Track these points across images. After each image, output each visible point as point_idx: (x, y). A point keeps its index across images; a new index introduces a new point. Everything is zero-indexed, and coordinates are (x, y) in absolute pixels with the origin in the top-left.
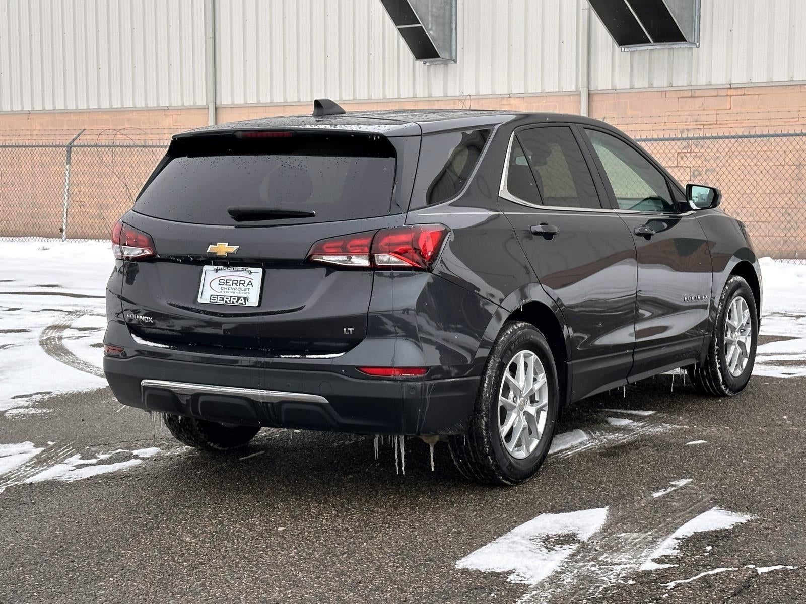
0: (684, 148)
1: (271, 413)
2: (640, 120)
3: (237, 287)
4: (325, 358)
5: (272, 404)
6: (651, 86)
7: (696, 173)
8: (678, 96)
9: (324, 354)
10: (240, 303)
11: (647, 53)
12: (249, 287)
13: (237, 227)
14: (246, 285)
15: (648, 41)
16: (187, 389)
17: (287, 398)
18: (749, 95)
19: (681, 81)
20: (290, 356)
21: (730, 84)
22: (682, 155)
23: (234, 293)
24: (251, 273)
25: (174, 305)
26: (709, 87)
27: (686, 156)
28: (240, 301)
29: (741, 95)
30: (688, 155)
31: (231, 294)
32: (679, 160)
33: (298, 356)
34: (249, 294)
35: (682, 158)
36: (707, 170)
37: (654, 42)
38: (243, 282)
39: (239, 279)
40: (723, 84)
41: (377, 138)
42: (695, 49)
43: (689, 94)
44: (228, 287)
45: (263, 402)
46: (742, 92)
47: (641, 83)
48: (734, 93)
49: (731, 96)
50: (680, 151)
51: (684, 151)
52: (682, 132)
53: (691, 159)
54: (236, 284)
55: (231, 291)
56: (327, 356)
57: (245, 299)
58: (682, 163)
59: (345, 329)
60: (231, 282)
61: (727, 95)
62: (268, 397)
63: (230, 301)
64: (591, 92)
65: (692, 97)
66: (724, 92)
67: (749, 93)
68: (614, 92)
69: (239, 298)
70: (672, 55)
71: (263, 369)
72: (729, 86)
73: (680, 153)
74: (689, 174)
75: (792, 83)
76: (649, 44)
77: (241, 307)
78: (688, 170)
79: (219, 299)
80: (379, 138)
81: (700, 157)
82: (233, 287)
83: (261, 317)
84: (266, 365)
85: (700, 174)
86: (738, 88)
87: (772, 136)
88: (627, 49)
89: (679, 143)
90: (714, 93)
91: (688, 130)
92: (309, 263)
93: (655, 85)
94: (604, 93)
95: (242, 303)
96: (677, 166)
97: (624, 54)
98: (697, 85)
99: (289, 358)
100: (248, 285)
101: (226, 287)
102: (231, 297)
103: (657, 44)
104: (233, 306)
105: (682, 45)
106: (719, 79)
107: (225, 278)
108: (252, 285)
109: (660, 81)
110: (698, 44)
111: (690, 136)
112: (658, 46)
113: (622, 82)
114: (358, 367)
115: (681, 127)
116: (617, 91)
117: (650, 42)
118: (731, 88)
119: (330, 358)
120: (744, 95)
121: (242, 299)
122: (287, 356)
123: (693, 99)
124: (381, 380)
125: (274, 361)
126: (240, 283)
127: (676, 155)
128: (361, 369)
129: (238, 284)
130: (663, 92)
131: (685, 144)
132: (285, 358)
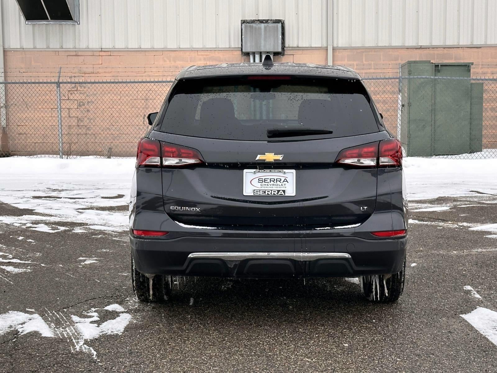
0: (73, 88)
1: (307, 268)
2: (41, 70)
3: (275, 184)
4: (349, 228)
5: (310, 261)
6: (48, 48)
7: (81, 104)
8: (67, 55)
9: (347, 225)
10: (280, 194)
11: (44, 26)
12: (284, 183)
13: (269, 142)
14: (282, 181)
15: (45, 18)
16: (236, 257)
17: (322, 257)
18: (113, 56)
19: (69, 45)
20: (323, 228)
21: (102, 49)
22: (71, 92)
23: (273, 187)
24: (285, 173)
25: (215, 197)
26: (87, 50)
27: (74, 93)
28: (280, 193)
29: (108, 56)
30: (76, 92)
31: (271, 188)
32: (69, 96)
33: (329, 228)
34: (286, 187)
35: (71, 94)
36: (88, 102)
37: (51, 19)
38: (280, 180)
39: (276, 178)
40: (96, 48)
41: (353, 81)
42: (77, 26)
43: (74, 54)
44: (267, 183)
45: (303, 261)
46: (109, 53)
47: (41, 45)
48: (104, 55)
49: (102, 56)
50: (70, 90)
51: (73, 90)
52: (71, 77)
53: (77, 95)
54: (273, 181)
55: (270, 186)
56: (350, 226)
57: (284, 191)
58: (71, 98)
59: (361, 208)
60: (269, 181)
61: (99, 56)
62: (307, 257)
63: (271, 193)
64: (5, 50)
65: (76, 55)
66: (98, 54)
67: (113, 54)
68: (22, 50)
69: (279, 191)
70: (61, 28)
71: (305, 239)
72: (101, 50)
73: (70, 91)
74: (77, 104)
75: (140, 50)
76: (47, 20)
77: (281, 196)
78: (76, 102)
79: (261, 192)
80: (355, 81)
81: (83, 94)
82: (271, 184)
83: (301, 203)
84: (308, 235)
85: (84, 105)
86: (106, 51)
87: (129, 83)
88: (30, 22)
89: (69, 85)
90: (90, 53)
91: (75, 77)
92: (337, 165)
93: (51, 47)
94: (15, 50)
95: (282, 194)
96: (68, 99)
97: (27, 27)
98: (79, 48)
99: (322, 229)
100: (284, 181)
101: (265, 184)
102: (271, 190)
103: (53, 20)
104: (274, 196)
105: (69, 22)
106: (94, 45)
107: (264, 178)
108: (287, 181)
109: (55, 44)
110: (78, 23)
111: (77, 81)
112: (52, 22)
113: (28, 44)
114: (372, 232)
115: (70, 75)
116: (24, 50)
117: (48, 19)
118: (101, 51)
119: (352, 228)
120: (110, 55)
121: (281, 191)
122: (321, 228)
123: (77, 57)
124: (385, 239)
125: (313, 232)
126: (277, 181)
127: (67, 92)
128: (373, 233)
129: (275, 181)
130: (56, 52)
131: (73, 85)
132: (320, 229)
